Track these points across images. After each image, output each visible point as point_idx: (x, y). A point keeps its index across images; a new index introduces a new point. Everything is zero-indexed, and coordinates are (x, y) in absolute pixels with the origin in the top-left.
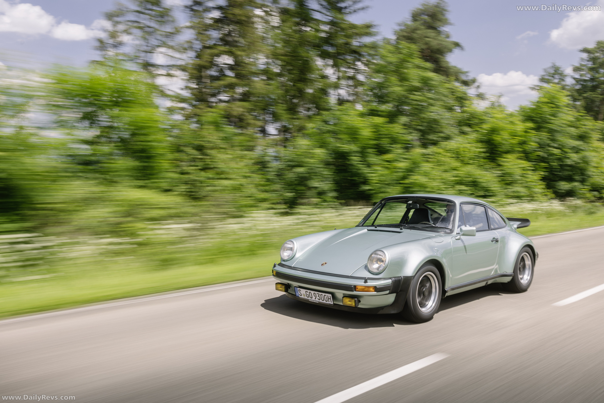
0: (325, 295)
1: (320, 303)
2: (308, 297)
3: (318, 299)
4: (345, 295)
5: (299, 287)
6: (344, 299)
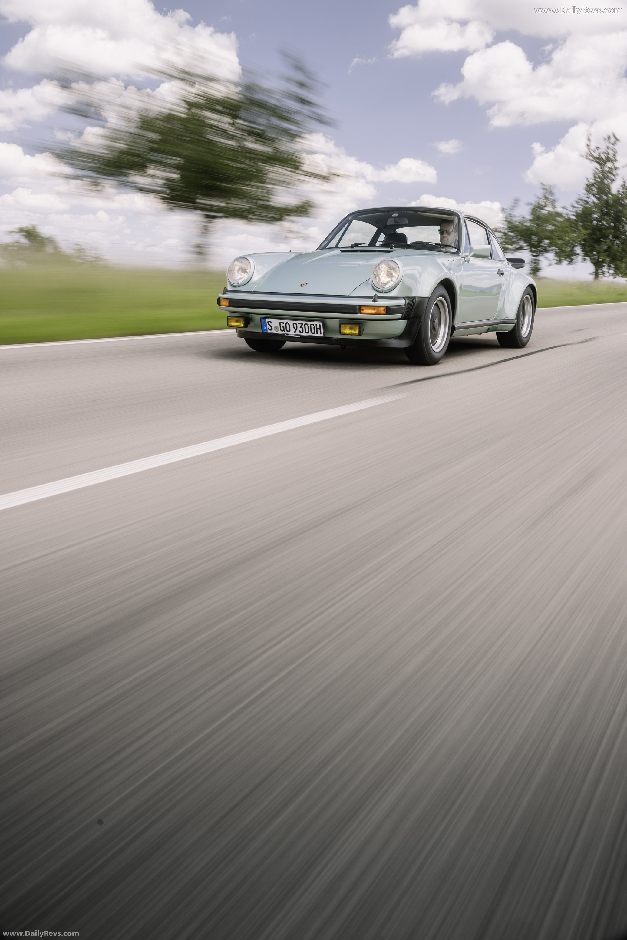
1: (301, 337)
2: (282, 331)
3: (300, 331)
4: (344, 322)
5: (269, 318)
6: (343, 326)
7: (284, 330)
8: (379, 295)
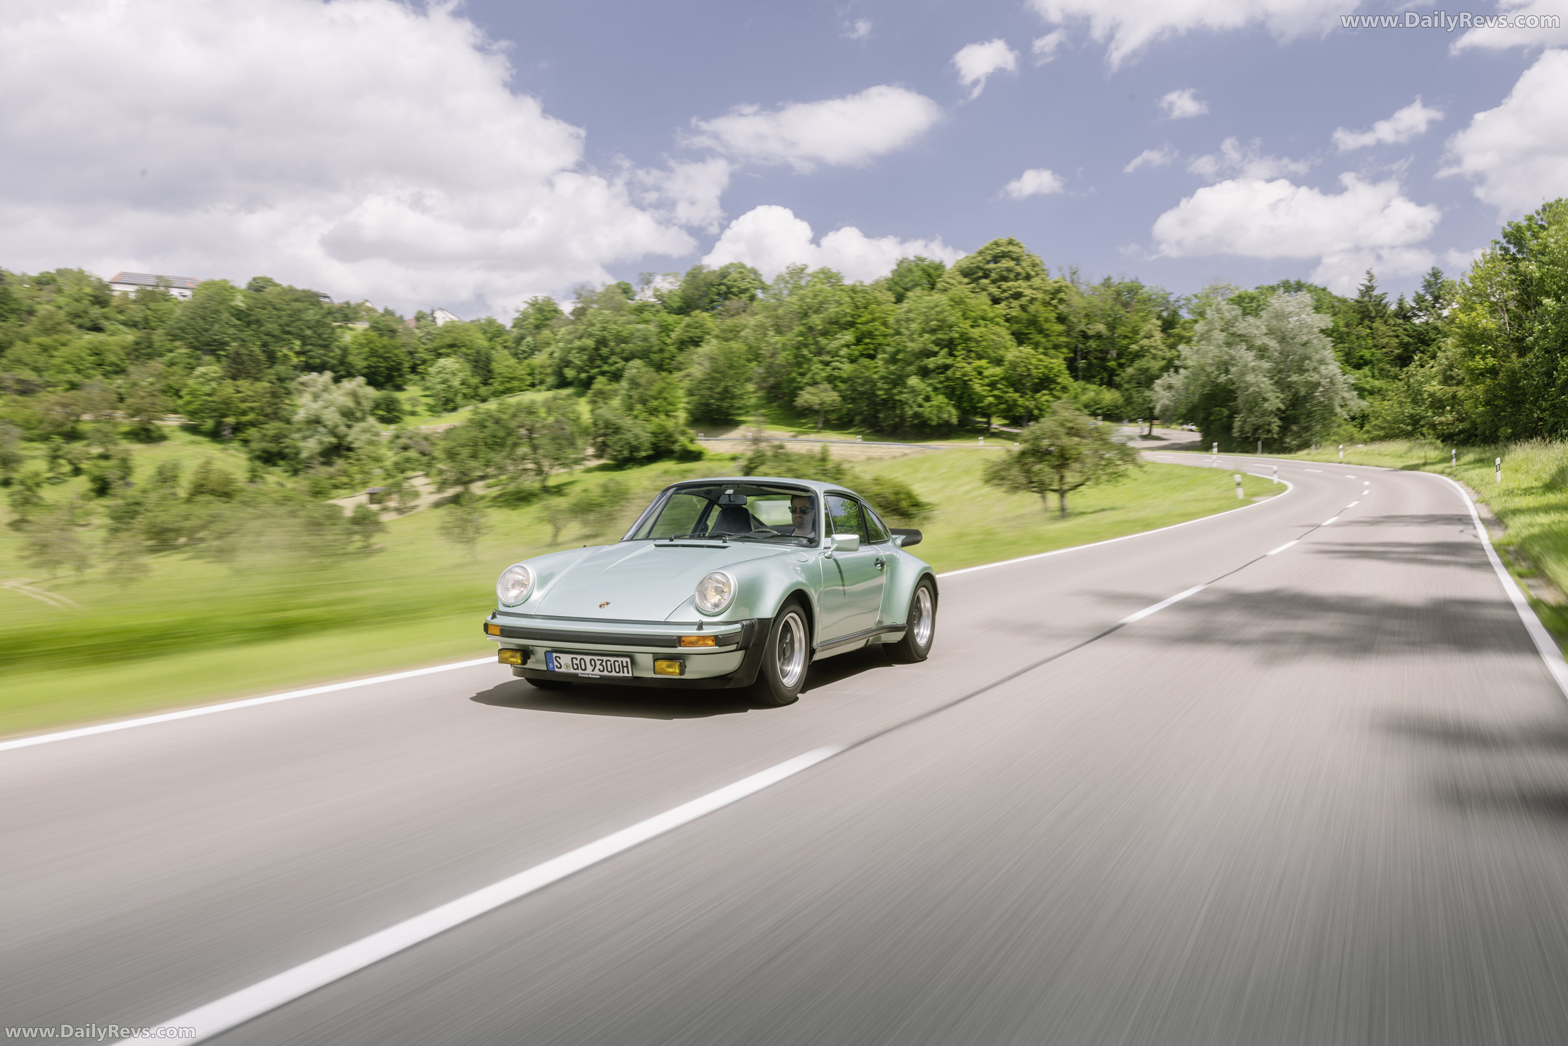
0: (614, 662)
1: (602, 678)
2: (575, 669)
3: (599, 670)
4: (657, 657)
5: (557, 652)
6: (658, 663)
7: (578, 669)
8: (705, 619)
